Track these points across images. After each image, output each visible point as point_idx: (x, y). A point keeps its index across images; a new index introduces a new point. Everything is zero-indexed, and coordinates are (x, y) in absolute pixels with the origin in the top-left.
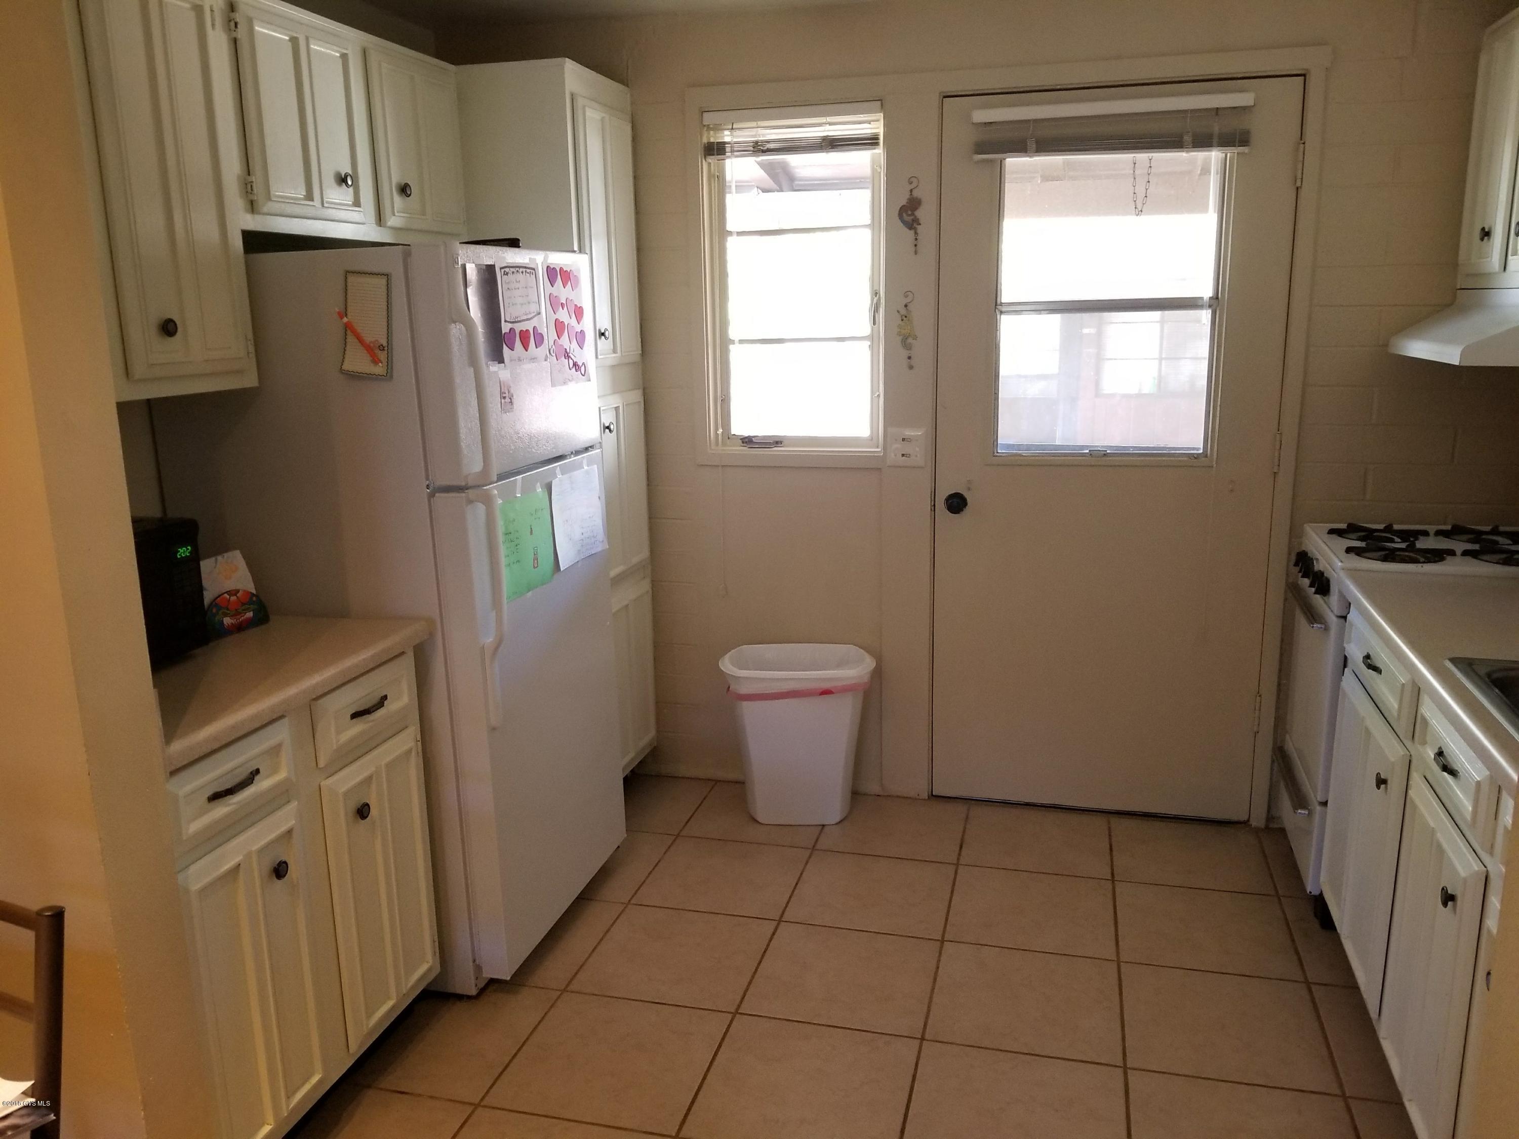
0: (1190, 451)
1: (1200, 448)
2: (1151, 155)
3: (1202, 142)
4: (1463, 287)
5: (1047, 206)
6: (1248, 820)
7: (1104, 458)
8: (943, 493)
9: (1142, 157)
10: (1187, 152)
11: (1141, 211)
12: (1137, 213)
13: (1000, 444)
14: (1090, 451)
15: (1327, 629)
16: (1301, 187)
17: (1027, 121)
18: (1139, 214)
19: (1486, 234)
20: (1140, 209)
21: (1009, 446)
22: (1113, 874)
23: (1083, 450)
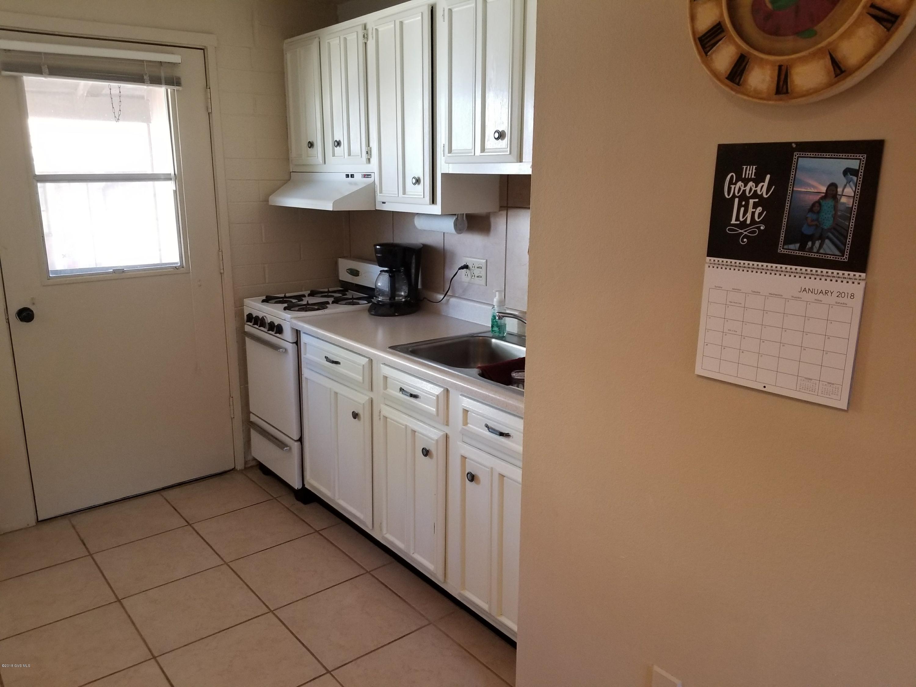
0: (172, 265)
1: (178, 263)
2: (119, 85)
3: (156, 81)
4: (294, 171)
5: (52, 111)
6: (235, 468)
7: (123, 274)
8: (14, 309)
9: (114, 85)
10: (148, 86)
11: (119, 119)
12: (116, 121)
13: (50, 271)
14: (113, 270)
15: (286, 350)
16: (211, 113)
17: (40, 53)
18: (117, 120)
19: (311, 145)
20: (118, 118)
21: (56, 272)
22: (187, 521)
23: (110, 270)
